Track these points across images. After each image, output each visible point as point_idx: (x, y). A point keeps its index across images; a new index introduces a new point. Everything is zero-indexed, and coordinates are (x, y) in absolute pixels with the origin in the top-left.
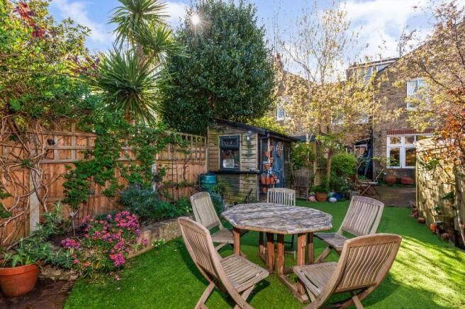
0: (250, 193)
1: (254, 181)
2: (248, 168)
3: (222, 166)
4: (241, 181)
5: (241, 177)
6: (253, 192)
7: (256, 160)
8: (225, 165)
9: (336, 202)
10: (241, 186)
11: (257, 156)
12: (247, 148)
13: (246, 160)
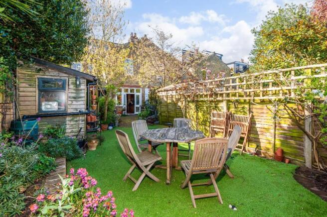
0: (80, 131)
1: (83, 121)
2: (76, 109)
3: (40, 109)
4: (67, 122)
5: (68, 118)
6: (82, 130)
7: (85, 102)
8: (43, 108)
9: (112, 129)
10: (68, 126)
11: (85, 99)
12: (74, 92)
13: (74, 103)
